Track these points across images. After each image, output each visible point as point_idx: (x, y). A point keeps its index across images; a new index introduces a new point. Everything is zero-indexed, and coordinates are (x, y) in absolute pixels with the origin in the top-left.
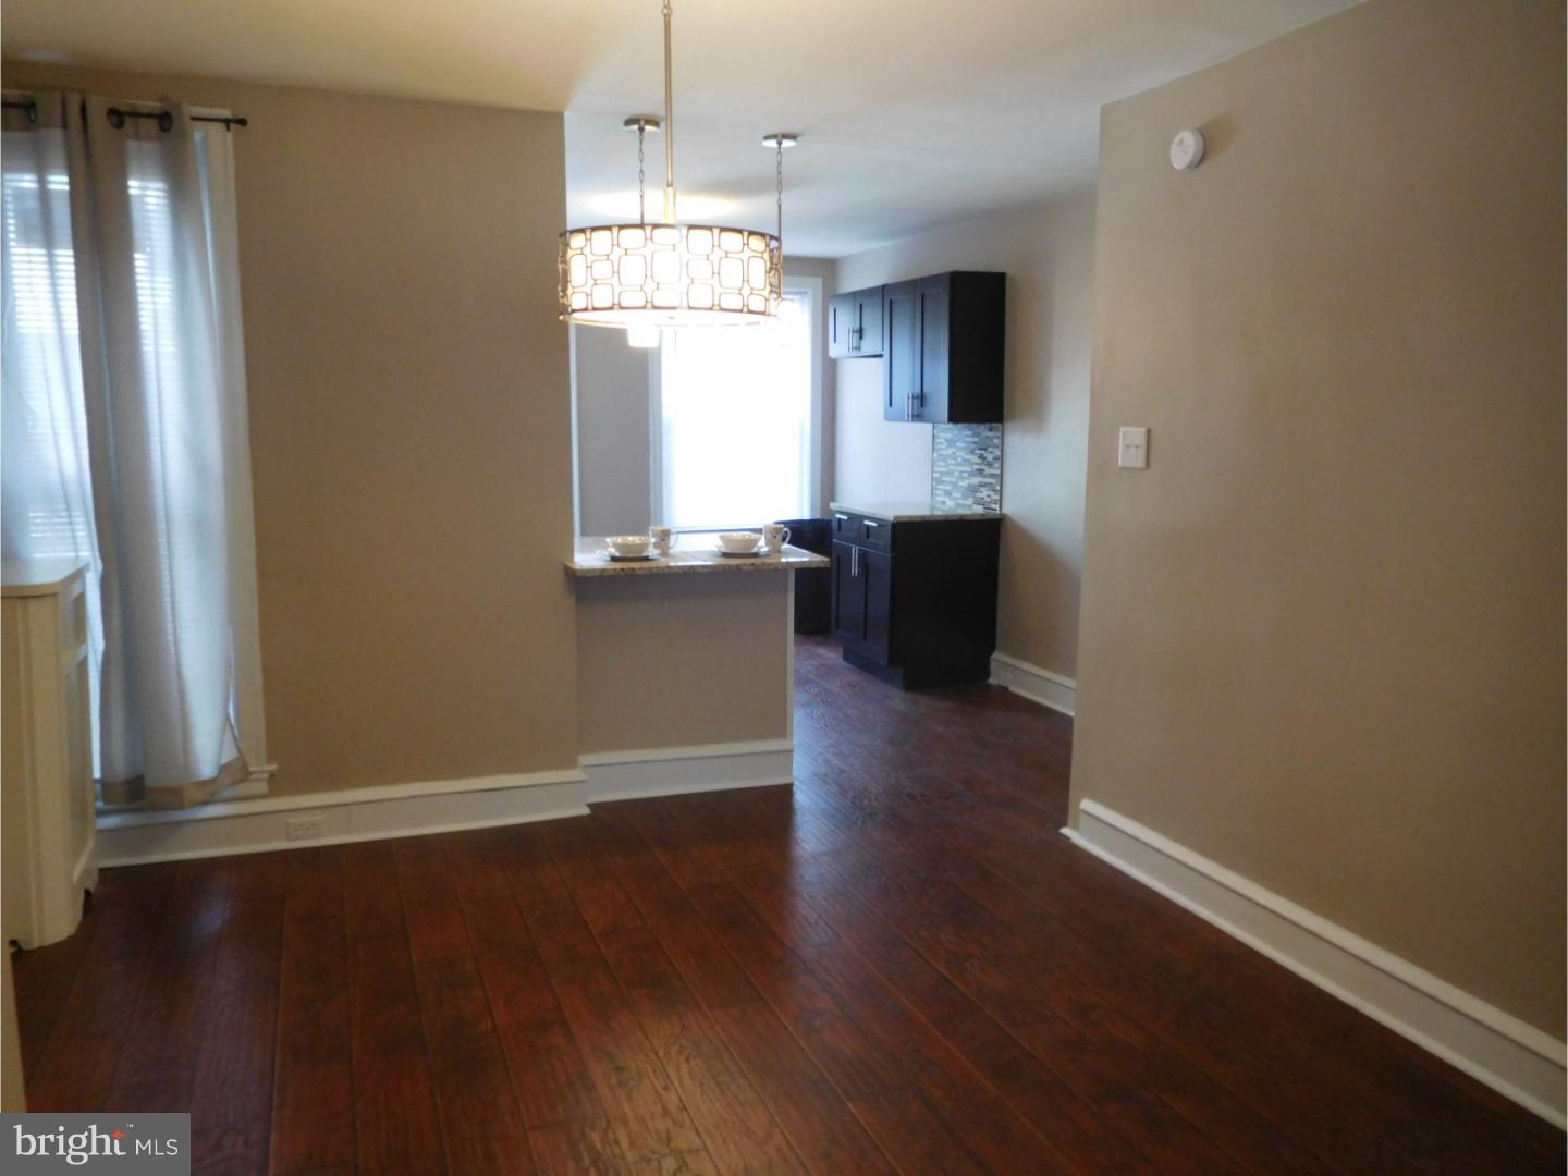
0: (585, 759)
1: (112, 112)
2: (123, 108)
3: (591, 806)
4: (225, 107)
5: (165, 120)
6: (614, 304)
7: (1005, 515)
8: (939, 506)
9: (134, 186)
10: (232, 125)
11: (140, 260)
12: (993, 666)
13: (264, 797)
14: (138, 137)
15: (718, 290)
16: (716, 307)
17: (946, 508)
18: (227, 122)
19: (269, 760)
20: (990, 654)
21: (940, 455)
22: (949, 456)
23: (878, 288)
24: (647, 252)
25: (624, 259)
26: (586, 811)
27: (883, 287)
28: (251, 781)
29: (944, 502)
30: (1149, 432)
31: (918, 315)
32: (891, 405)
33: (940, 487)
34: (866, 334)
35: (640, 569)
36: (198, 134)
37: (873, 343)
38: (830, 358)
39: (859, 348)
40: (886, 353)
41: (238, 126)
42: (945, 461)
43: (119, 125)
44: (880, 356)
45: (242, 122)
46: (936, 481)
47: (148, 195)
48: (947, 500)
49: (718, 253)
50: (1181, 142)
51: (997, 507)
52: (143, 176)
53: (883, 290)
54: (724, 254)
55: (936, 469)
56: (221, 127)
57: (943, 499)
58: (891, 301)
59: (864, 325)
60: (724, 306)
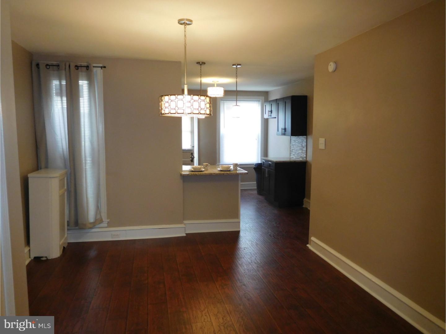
0: (185, 222)
1: (76, 66)
2: (78, 65)
3: (186, 234)
4: (101, 64)
5: (87, 67)
6: (169, 113)
7: (307, 161)
8: (292, 158)
9: (81, 82)
10: (103, 68)
11: (81, 100)
12: (304, 202)
13: (106, 227)
14: (82, 71)
15: (192, 109)
16: (192, 113)
17: (294, 159)
18: (101, 67)
19: (107, 219)
20: (304, 199)
21: (292, 144)
22: (294, 145)
23: (275, 100)
24: (176, 101)
25: (171, 102)
26: (185, 235)
27: (276, 99)
28: (104, 223)
29: (293, 157)
30: (325, 139)
31: (284, 107)
32: (278, 131)
33: (292, 153)
34: (273, 112)
35: (198, 174)
36: (95, 70)
37: (274, 114)
38: (264, 118)
39: (271, 116)
40: (277, 117)
41: (104, 68)
42: (293, 146)
43: (78, 69)
44: (276, 118)
45: (105, 67)
46: (291, 152)
47: (83, 84)
48: (294, 156)
49: (192, 101)
50: (330, 65)
51: (305, 159)
52: (82, 80)
53: (276, 100)
54: (194, 101)
55: (291, 148)
56: (100, 68)
57: (293, 156)
58: (278, 103)
59: (272, 110)
60: (194, 113)
